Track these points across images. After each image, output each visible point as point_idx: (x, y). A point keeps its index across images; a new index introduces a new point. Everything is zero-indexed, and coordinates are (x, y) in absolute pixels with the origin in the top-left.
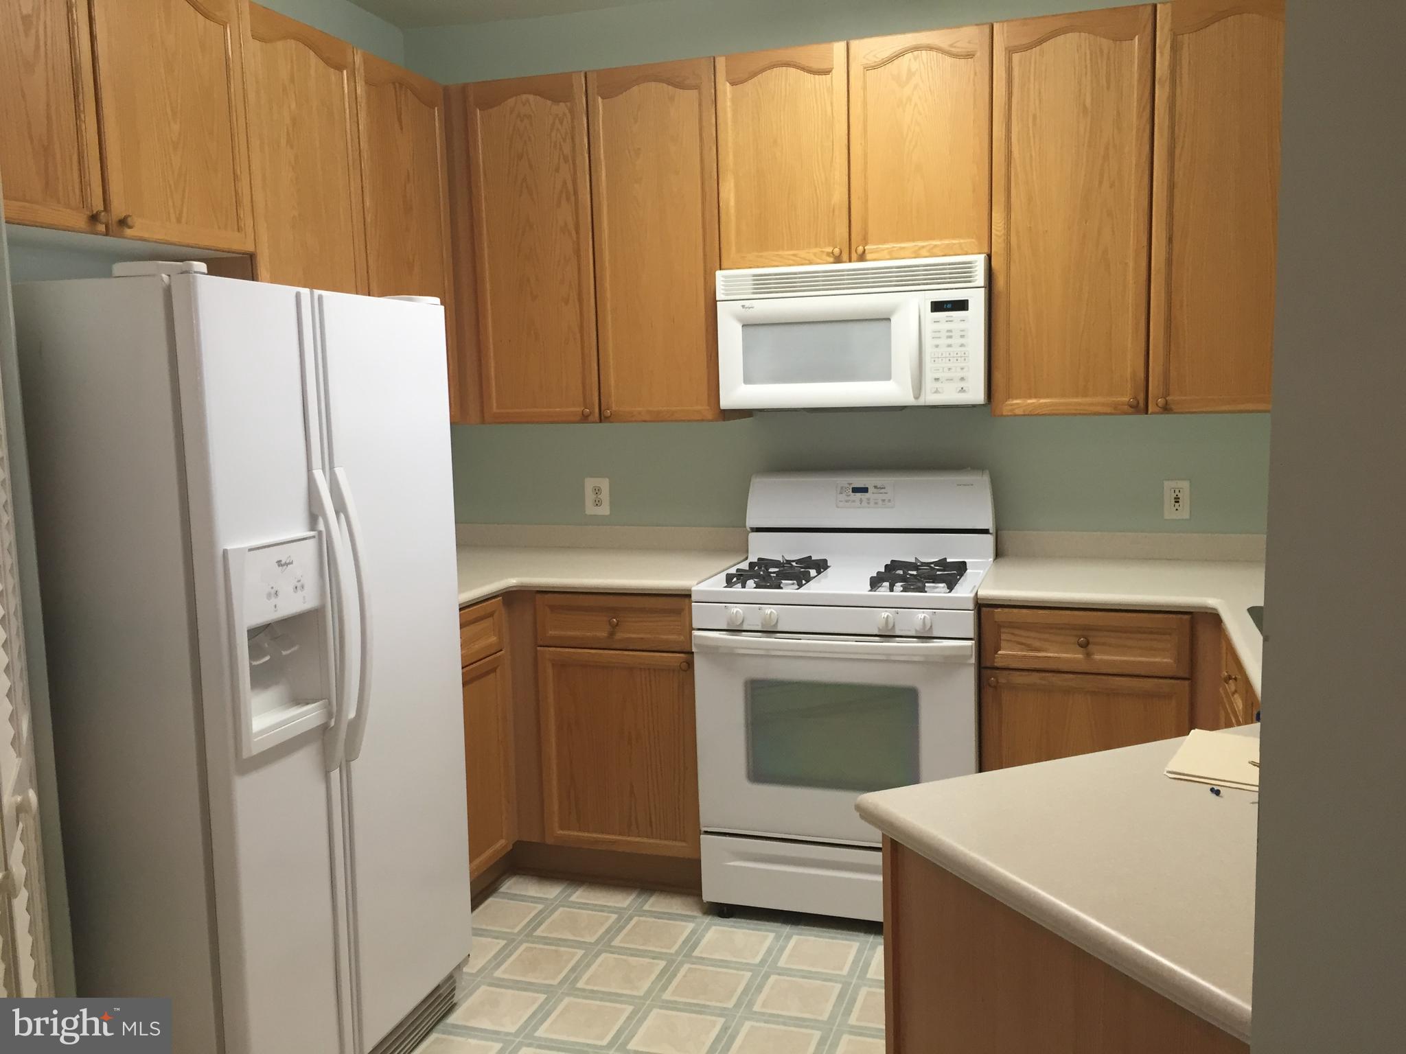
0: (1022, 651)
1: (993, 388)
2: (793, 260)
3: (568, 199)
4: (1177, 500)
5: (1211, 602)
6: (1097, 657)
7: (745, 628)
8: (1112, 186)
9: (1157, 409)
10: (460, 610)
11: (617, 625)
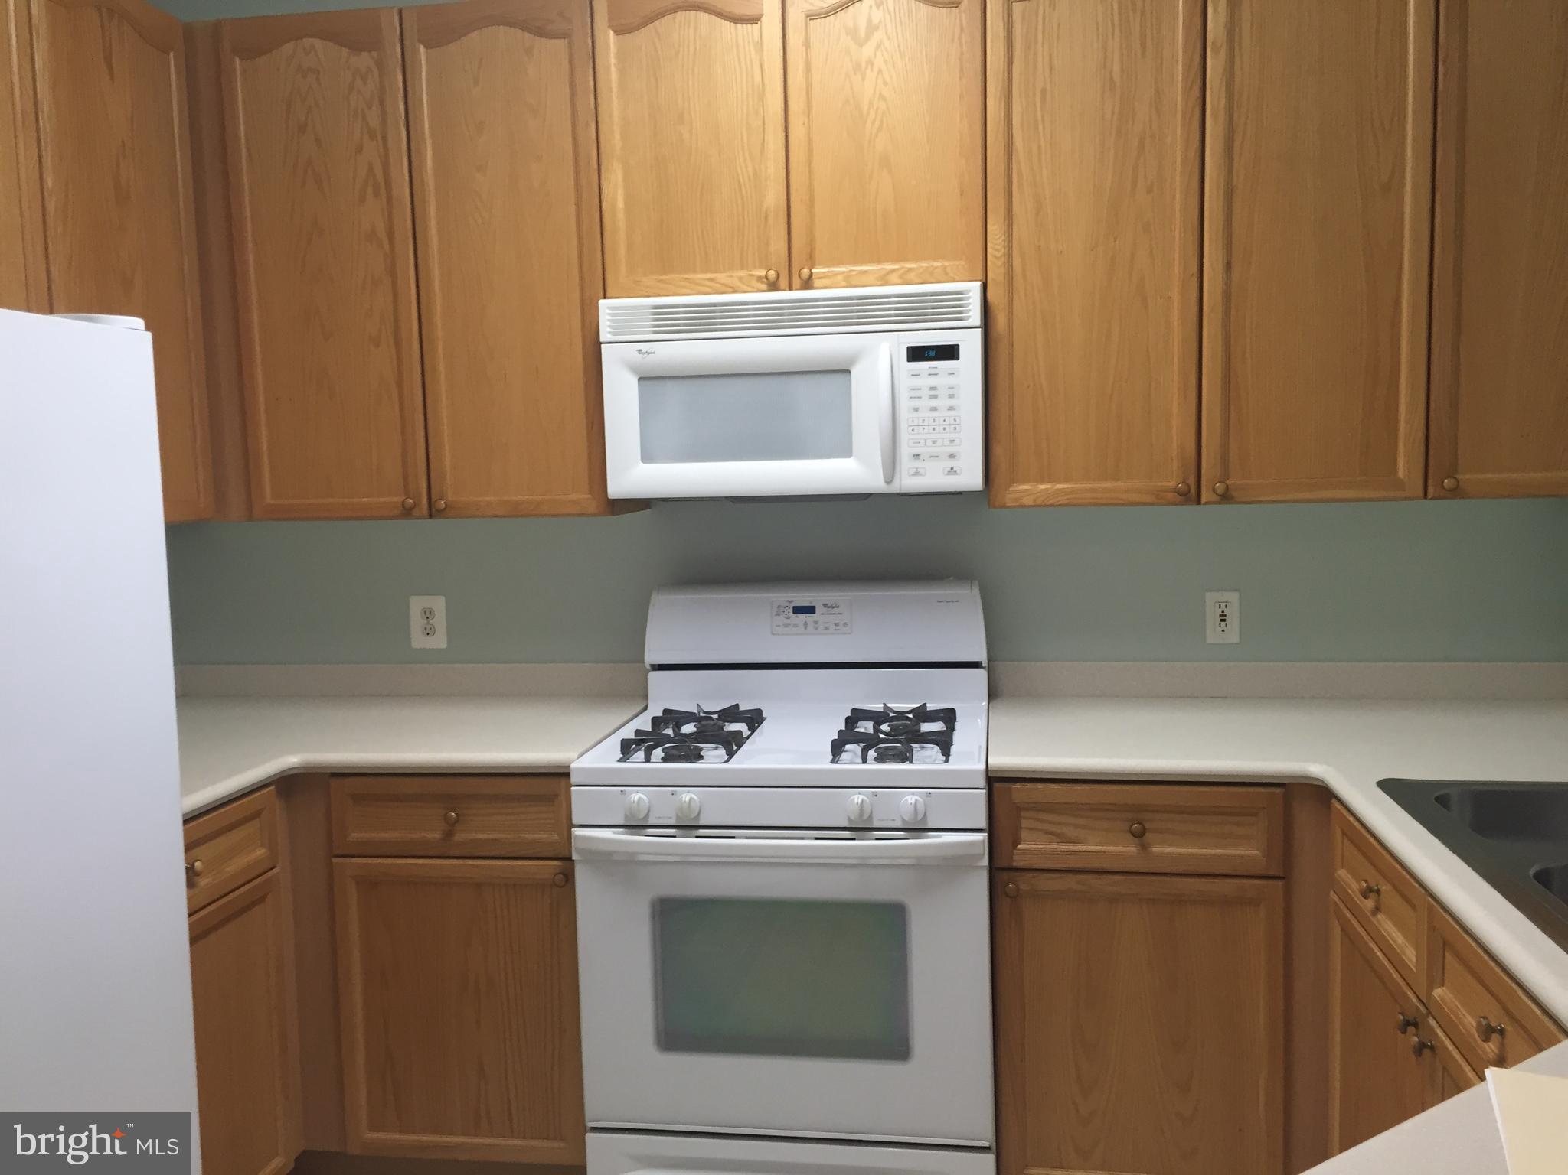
0: (1050, 843)
1: (993, 467)
2: (710, 287)
3: (376, 194)
4: (1223, 618)
5: (1316, 769)
6: (1156, 850)
7: (650, 823)
8: (1150, 191)
9: (1214, 498)
10: (185, 822)
11: (457, 821)
